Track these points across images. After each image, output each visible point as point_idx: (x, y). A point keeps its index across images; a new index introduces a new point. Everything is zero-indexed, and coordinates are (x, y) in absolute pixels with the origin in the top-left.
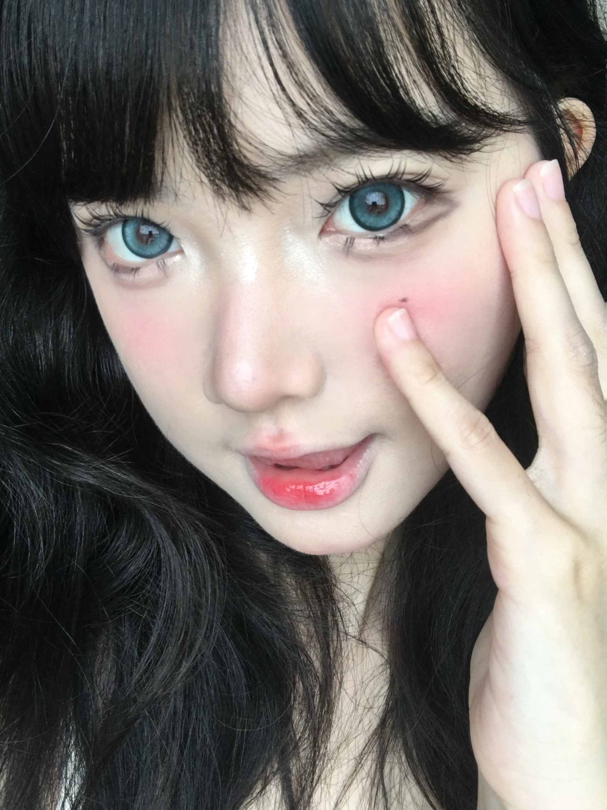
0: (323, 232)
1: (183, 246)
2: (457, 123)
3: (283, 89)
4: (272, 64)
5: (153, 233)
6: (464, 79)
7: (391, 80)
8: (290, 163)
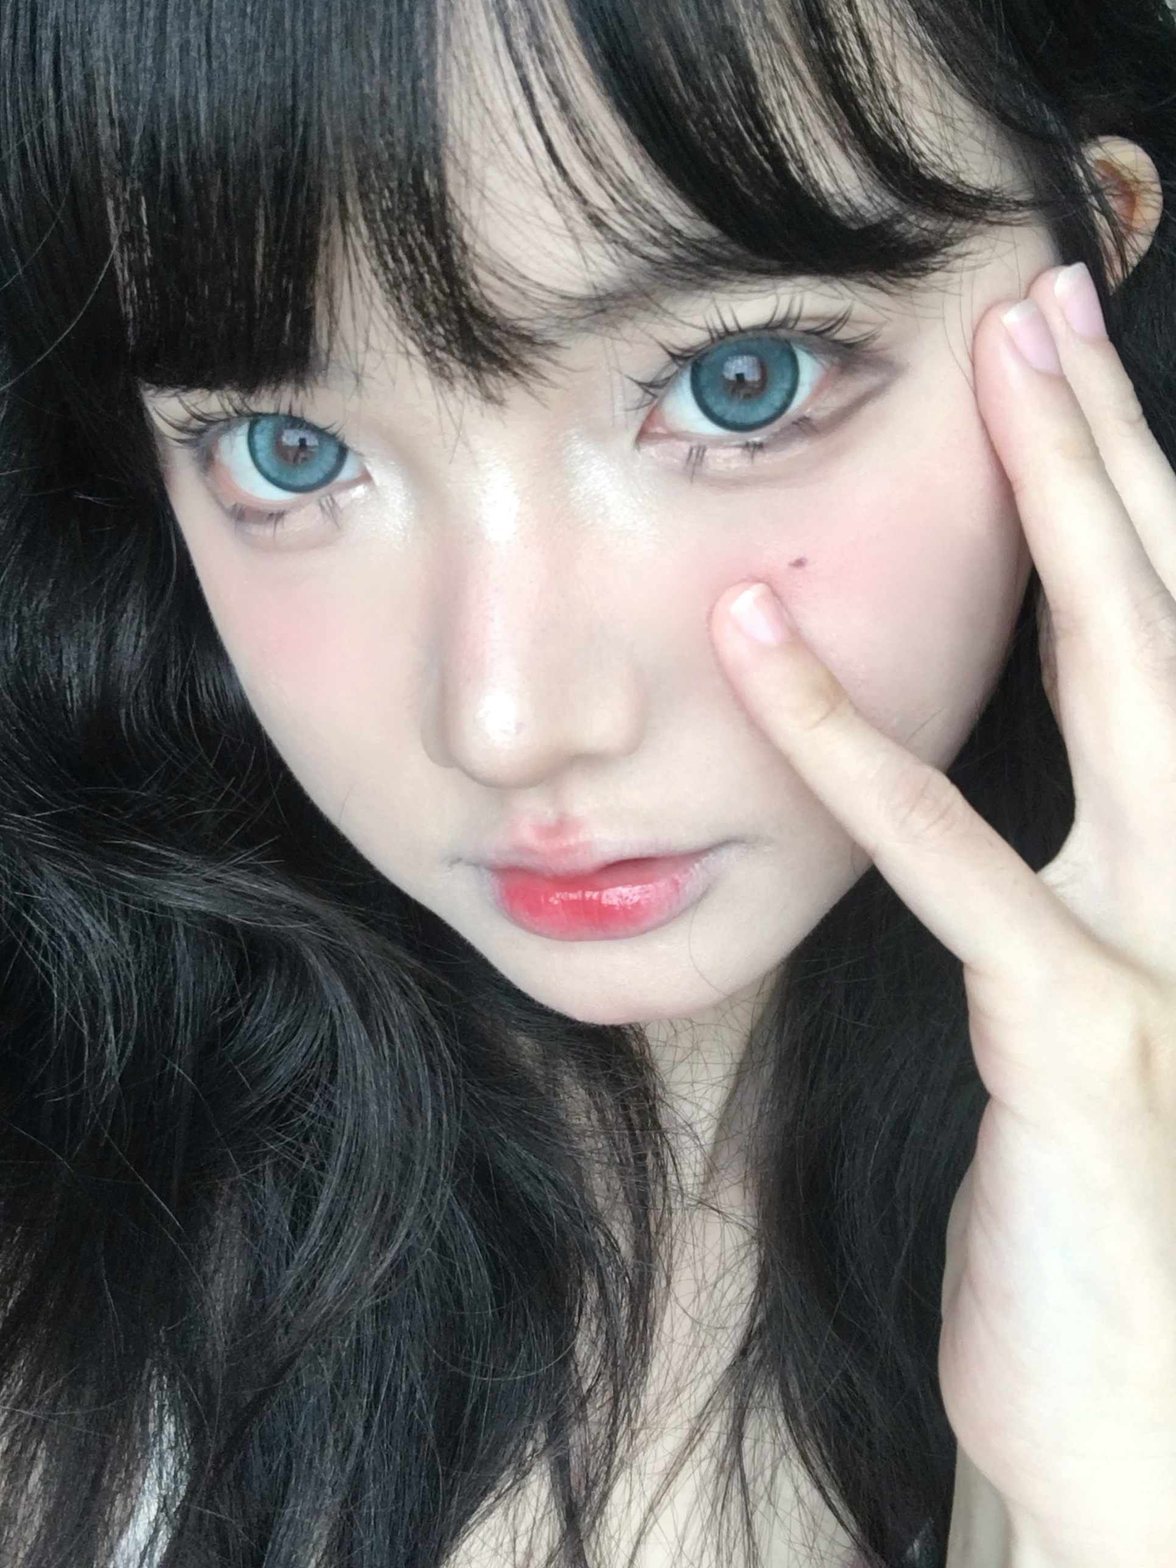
0: (643, 435)
1: (369, 468)
2: (899, 218)
3: (564, 173)
4: (541, 127)
5: (308, 443)
6: (913, 130)
7: (773, 146)
8: (577, 312)
